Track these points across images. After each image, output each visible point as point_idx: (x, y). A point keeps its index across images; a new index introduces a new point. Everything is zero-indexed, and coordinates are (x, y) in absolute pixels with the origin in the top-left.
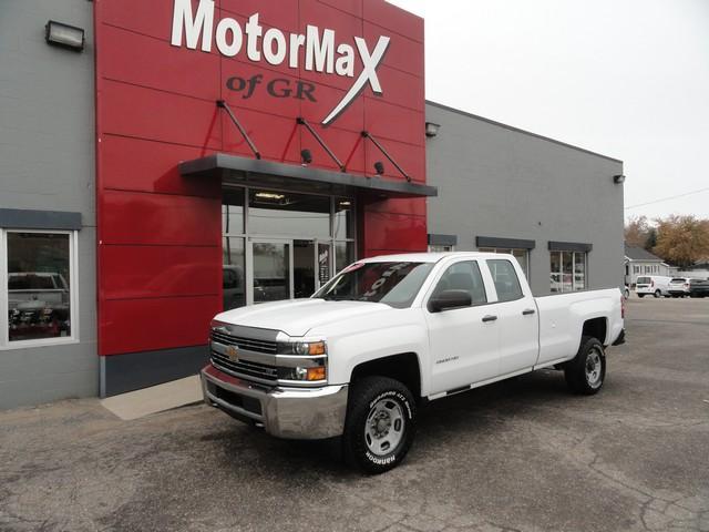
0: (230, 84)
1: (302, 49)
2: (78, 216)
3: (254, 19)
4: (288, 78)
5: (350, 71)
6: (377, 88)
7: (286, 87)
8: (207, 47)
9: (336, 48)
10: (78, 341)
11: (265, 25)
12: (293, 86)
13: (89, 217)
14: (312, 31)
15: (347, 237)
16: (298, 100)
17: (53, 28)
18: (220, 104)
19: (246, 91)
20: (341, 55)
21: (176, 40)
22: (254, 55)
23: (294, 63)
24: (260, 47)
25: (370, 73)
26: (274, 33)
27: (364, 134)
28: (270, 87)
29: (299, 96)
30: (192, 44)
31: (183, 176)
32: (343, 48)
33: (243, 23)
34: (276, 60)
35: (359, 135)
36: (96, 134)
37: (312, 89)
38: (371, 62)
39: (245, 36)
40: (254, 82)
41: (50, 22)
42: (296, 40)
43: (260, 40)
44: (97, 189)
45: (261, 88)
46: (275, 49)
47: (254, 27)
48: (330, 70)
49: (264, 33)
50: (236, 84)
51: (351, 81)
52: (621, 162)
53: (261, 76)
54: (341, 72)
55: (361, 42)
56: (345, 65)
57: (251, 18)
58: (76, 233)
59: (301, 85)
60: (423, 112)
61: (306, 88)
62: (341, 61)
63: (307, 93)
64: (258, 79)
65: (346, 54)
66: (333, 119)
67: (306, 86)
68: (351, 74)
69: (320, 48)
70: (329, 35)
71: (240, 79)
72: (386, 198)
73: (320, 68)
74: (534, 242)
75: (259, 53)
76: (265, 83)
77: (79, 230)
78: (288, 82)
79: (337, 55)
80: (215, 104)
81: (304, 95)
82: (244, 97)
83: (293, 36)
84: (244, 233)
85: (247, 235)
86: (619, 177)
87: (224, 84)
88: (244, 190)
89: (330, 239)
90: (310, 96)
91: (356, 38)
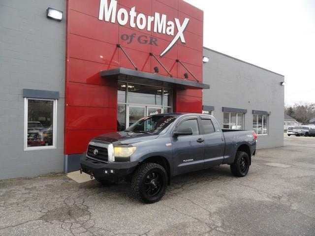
0: (122, 37)
1: (153, 23)
2: (58, 93)
3: (133, 9)
4: (146, 35)
5: (172, 33)
6: (183, 40)
8: (113, 21)
9: (167, 23)
10: (56, 148)
11: (138, 12)
12: (149, 39)
13: (62, 94)
14: (157, 15)
15: (168, 106)
16: (150, 45)
17: (50, 10)
18: (118, 46)
19: (129, 41)
20: (168, 26)
21: (101, 18)
22: (133, 25)
23: (149, 29)
24: (135, 21)
25: (180, 34)
26: (141, 16)
27: (177, 61)
28: (139, 39)
29: (151, 43)
30: (107, 19)
31: (102, 77)
32: (170, 23)
33: (129, 11)
34: (141, 27)
35: (174, 61)
36: (66, 58)
37: (156, 40)
38: (181, 29)
39: (129, 16)
41: (49, 8)
42: (150, 19)
43: (135, 18)
44: (66, 81)
45: (135, 39)
46: (141, 23)
47: (133, 13)
48: (164, 32)
49: (137, 15)
50: (125, 37)
51: (172, 37)
52: (284, 76)
53: (135, 34)
54: (169, 33)
55: (177, 21)
56: (170, 30)
57: (132, 9)
58: (56, 100)
59: (151, 38)
60: (202, 52)
63: (154, 42)
64: (134, 35)
65: (171, 25)
67: (154, 39)
68: (173, 34)
69: (160, 23)
70: (164, 17)
71: (127, 35)
72: (185, 89)
73: (160, 31)
74: (246, 110)
75: (135, 24)
76: (137, 37)
77: (58, 99)
78: (146, 37)
79: (167, 26)
80: (116, 46)
81: (153, 43)
82: (128, 43)
83: (149, 17)
84: (126, 102)
85: (127, 104)
86: (282, 83)
87: (120, 37)
88: (126, 84)
89: (161, 106)
90: (155, 44)
91: (175, 19)
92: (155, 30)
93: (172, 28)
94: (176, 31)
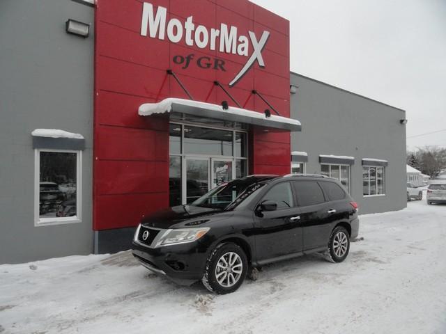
1: (218, 39)
2: (83, 142)
3: (190, 19)
4: (209, 57)
5: (246, 53)
6: (262, 63)
7: (208, 62)
8: (162, 37)
9: (238, 39)
10: (81, 219)
11: (196, 24)
12: (212, 61)
13: (90, 144)
14: (224, 27)
15: (242, 156)
16: (215, 70)
17: (70, 22)
18: (169, 72)
20: (241, 43)
21: (144, 33)
22: (189, 42)
23: (213, 47)
24: (193, 37)
25: (257, 54)
26: (201, 29)
27: (254, 92)
28: (199, 62)
29: (215, 68)
30: (153, 35)
32: (242, 38)
34: (202, 45)
35: (250, 93)
36: (95, 90)
37: (223, 63)
38: (258, 47)
39: (184, 30)
40: (189, 58)
41: (69, 20)
42: (215, 33)
43: (193, 33)
44: (94, 125)
45: (193, 62)
46: (202, 39)
47: (189, 24)
48: (234, 52)
49: (196, 28)
50: (179, 60)
51: (246, 59)
52: (404, 111)
53: (193, 55)
54: (241, 53)
55: (252, 35)
56: (243, 49)
57: (188, 19)
58: (81, 152)
59: (216, 61)
60: (289, 79)
61: (220, 63)
62: (240, 46)
63: (220, 66)
64: (192, 57)
65: (243, 42)
66: (236, 82)
67: (220, 61)
68: (246, 55)
69: (228, 39)
70: (234, 30)
71: (181, 57)
72: (267, 132)
73: (228, 51)
74: (353, 161)
75: (192, 41)
76: (196, 59)
77: (83, 150)
78: (209, 59)
79: (238, 43)
80: (165, 73)
81: (218, 67)
82: (183, 68)
83: (213, 30)
84: (181, 153)
85: (183, 155)
86: (403, 120)
87: (172, 60)
88: (181, 126)
89: (232, 157)
90: (222, 68)
91: (250, 32)
92: (222, 50)
93: (246, 45)
94: (251, 50)
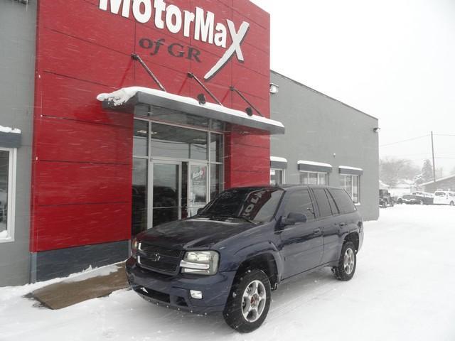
0: (141, 43)
1: (193, 24)
2: (18, 136)
4: (182, 44)
5: (223, 44)
6: (240, 57)
7: (181, 51)
8: (126, 14)
9: (215, 27)
10: (13, 239)
11: (168, 3)
12: (186, 50)
13: (27, 137)
14: (200, 11)
15: (217, 161)
16: (188, 60)
18: (134, 57)
19: (153, 50)
20: (218, 32)
21: (103, 6)
22: (159, 24)
23: (187, 34)
24: (164, 18)
25: (236, 46)
27: (231, 88)
28: (170, 49)
29: (189, 57)
31: (105, 109)
32: (220, 26)
34: (174, 29)
35: (228, 89)
36: (36, 71)
37: (198, 53)
38: (238, 37)
39: (153, 9)
40: (159, 43)
42: (189, 16)
44: (35, 115)
45: (163, 49)
46: (174, 22)
47: (160, 4)
48: (211, 41)
49: (167, 8)
50: (146, 44)
52: (377, 119)
54: (218, 43)
55: (231, 24)
56: (220, 39)
58: (15, 150)
59: (191, 50)
60: (269, 77)
61: (194, 52)
62: (218, 36)
63: (195, 56)
64: (162, 42)
65: (221, 31)
66: (212, 76)
68: (224, 46)
69: (205, 25)
70: (211, 16)
71: (149, 41)
72: (245, 134)
73: (204, 39)
74: (331, 168)
75: (163, 23)
76: (166, 45)
77: (18, 148)
78: (182, 47)
79: (215, 31)
80: (130, 57)
81: (193, 57)
82: (152, 54)
84: (147, 155)
85: (149, 158)
86: (376, 129)
87: (138, 42)
88: (148, 123)
89: (207, 162)
90: (197, 58)
91: (228, 20)
92: (197, 37)
93: (224, 35)
94: (230, 41)
